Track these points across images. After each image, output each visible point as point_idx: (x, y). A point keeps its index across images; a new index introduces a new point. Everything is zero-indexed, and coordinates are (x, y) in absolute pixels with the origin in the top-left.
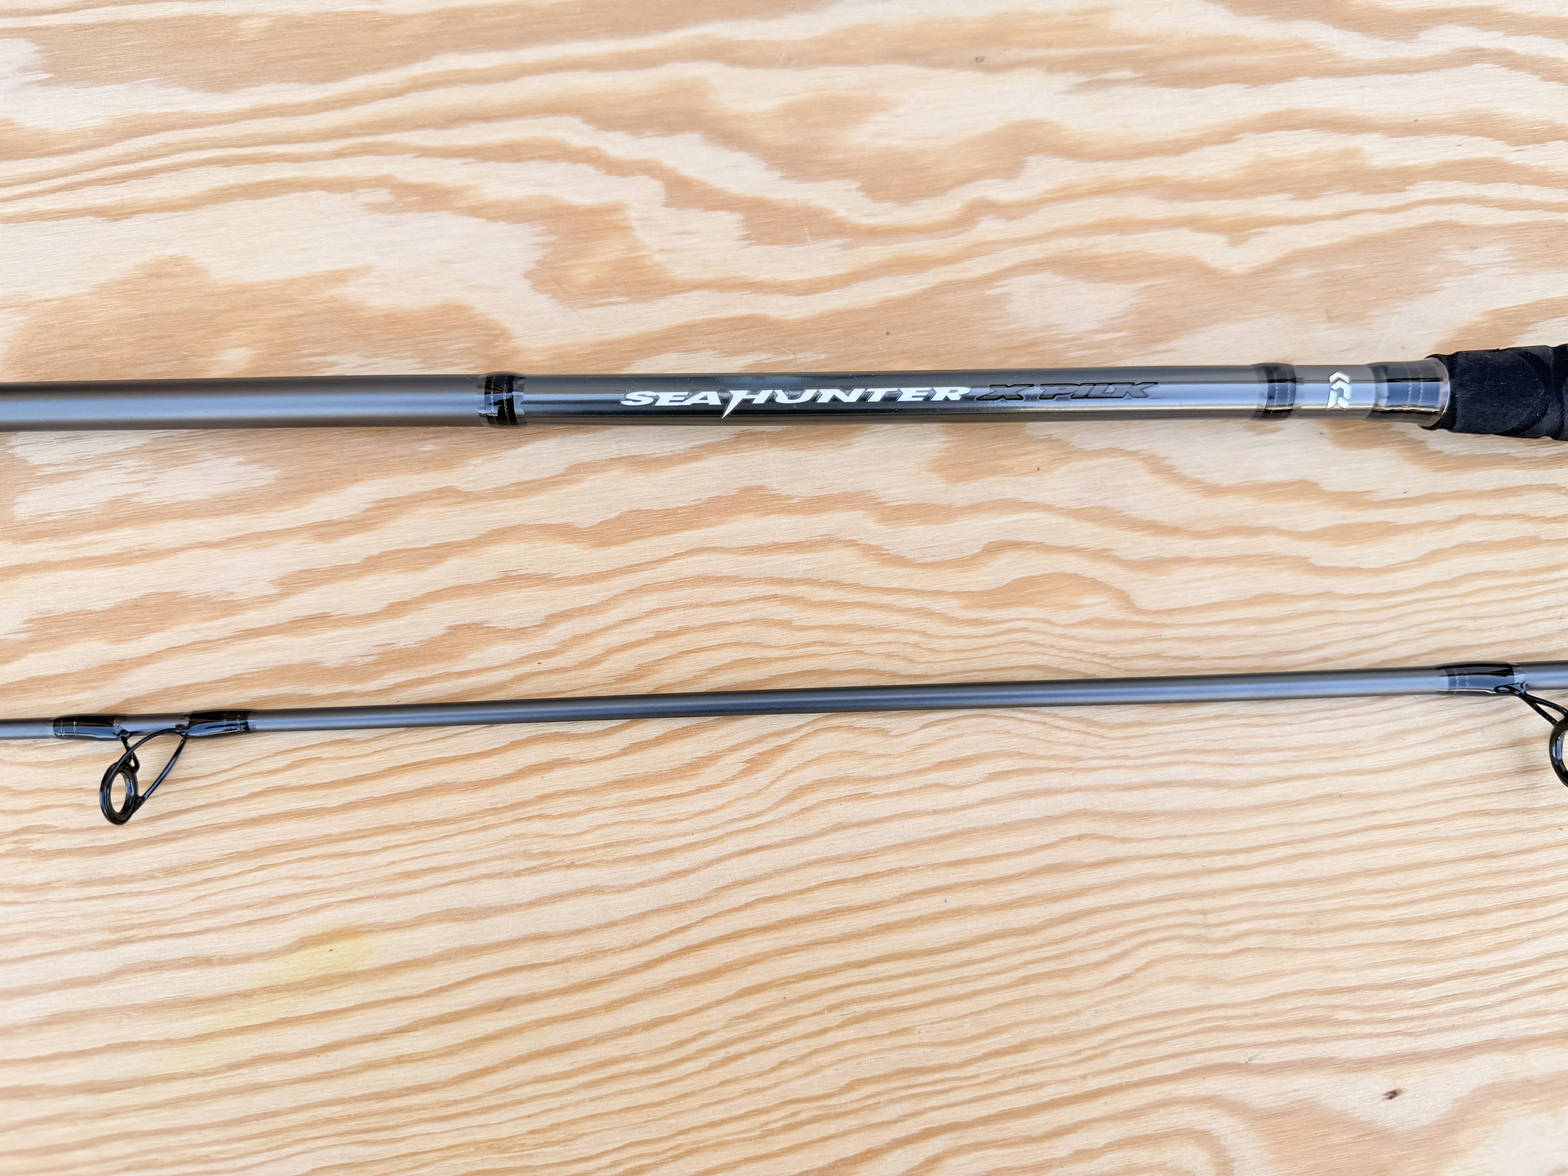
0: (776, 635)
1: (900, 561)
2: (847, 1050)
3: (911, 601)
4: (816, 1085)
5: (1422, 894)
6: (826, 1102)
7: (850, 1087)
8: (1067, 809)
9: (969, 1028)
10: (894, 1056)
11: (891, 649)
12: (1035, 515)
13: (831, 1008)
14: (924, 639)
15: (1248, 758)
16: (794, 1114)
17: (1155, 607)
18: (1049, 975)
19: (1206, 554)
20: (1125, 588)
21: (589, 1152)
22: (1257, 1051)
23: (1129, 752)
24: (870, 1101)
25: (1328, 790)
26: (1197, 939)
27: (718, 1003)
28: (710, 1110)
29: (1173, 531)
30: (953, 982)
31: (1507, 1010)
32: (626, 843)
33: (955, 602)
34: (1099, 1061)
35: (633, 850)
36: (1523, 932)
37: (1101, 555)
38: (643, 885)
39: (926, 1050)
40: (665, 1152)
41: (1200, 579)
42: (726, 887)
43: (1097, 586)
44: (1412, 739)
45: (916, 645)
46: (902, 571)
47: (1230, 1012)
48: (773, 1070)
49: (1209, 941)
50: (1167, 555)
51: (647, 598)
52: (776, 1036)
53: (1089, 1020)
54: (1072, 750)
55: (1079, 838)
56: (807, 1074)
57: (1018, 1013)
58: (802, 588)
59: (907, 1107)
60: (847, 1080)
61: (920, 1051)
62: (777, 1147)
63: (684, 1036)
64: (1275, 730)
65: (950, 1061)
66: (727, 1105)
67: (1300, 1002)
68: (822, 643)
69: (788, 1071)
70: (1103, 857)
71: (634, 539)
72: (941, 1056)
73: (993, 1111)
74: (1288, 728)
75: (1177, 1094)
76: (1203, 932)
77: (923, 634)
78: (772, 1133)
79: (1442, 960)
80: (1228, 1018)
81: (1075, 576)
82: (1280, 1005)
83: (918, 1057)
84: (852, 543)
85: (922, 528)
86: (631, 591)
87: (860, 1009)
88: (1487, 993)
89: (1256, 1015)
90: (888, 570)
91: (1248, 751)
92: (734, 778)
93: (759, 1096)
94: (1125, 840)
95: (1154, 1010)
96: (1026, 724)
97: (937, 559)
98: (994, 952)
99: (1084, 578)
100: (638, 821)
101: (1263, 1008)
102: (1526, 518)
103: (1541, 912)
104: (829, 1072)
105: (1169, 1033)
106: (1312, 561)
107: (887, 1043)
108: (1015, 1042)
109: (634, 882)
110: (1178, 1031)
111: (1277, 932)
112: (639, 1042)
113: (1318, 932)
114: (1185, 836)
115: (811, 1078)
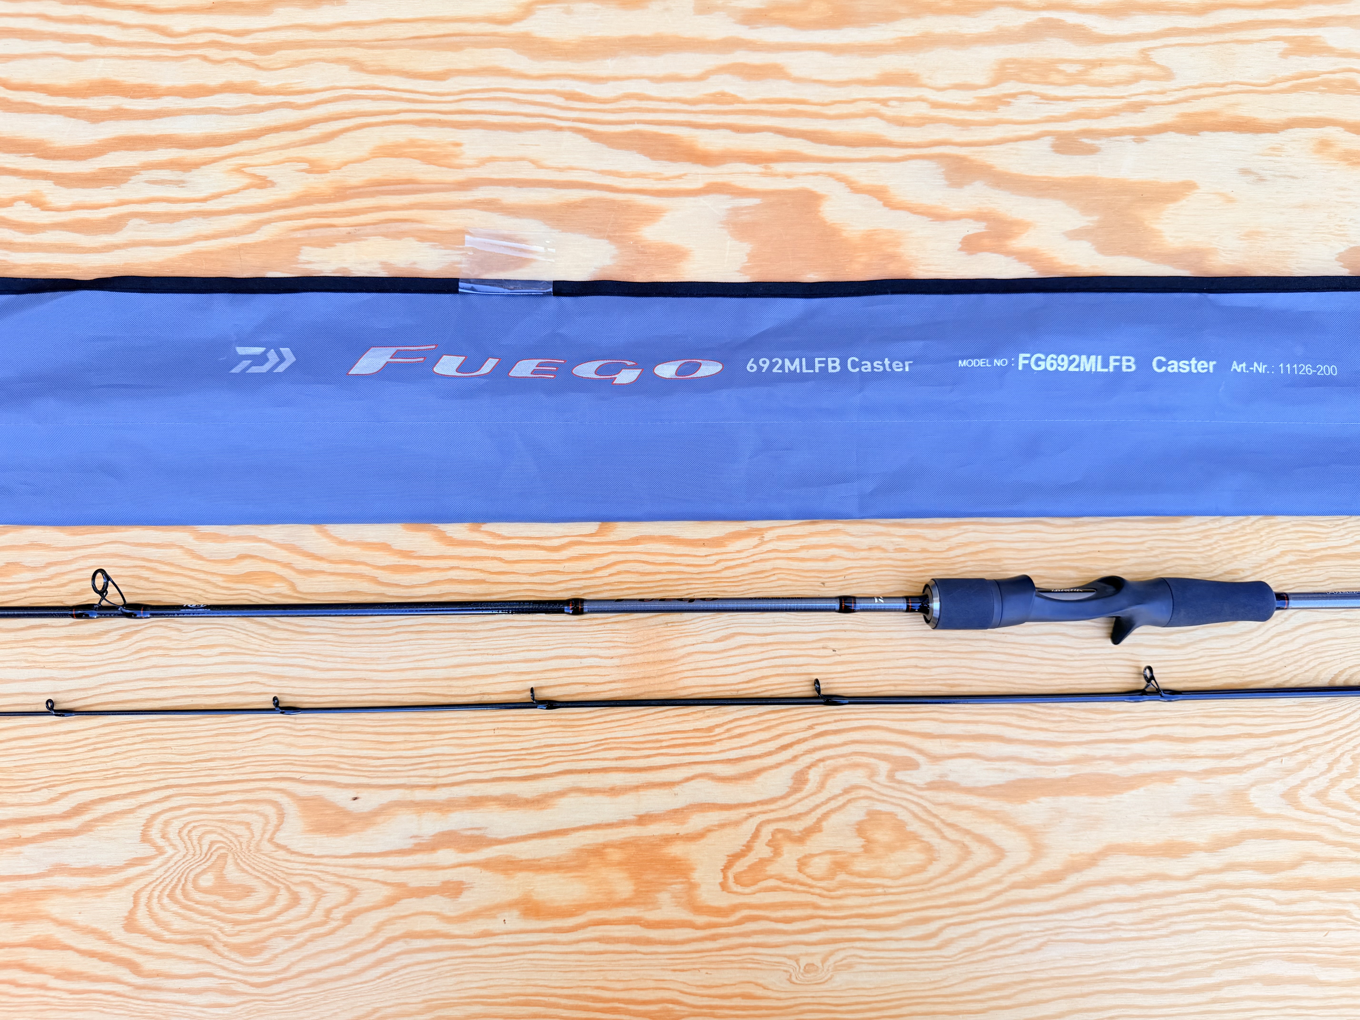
0: (142, 583)
1: (201, 558)
2: (141, 752)
3: (202, 576)
4: (128, 763)
5: (389, 723)
6: (130, 770)
7: (140, 766)
8: (249, 671)
9: (191, 750)
10: (159, 756)
11: (189, 595)
12: (263, 544)
13: (138, 736)
14: (204, 593)
15: (329, 659)
16: (117, 773)
17: (305, 591)
18: (227, 734)
19: (332, 571)
20: (294, 581)
21: (36, 777)
22: (305, 774)
23: (281, 651)
24: (148, 772)
25: (360, 676)
26: (290, 728)
27: (95, 728)
28: (85, 767)
29: (320, 558)
30: (189, 732)
31: (412, 773)
32: (67, 661)
33: (221, 579)
34: (240, 769)
35: (69, 665)
36: (428, 744)
37: (288, 565)
38: (71, 679)
39: (173, 756)
40: (65, 780)
41: (327, 581)
42: (104, 684)
43: (282, 579)
44: (402, 660)
45: (200, 595)
46: (201, 562)
47: (297, 758)
48: (112, 755)
49: (295, 730)
50: (316, 569)
51: (90, 560)
52: (114, 743)
53: (239, 753)
54: (256, 647)
55: (252, 683)
56: (125, 759)
57: (212, 747)
58: (156, 564)
59: (162, 776)
60: (140, 763)
61: (170, 756)
62: (108, 784)
63: (79, 738)
64: (343, 649)
65: (182, 761)
66: (92, 766)
67: (326, 758)
68: (160, 589)
69: (118, 757)
70: (259, 691)
71: (88, 534)
72: (178, 759)
73: (195, 782)
74: (349, 649)
75: (268, 786)
76: (293, 726)
77: (204, 591)
78: (107, 778)
79: (390, 750)
80: (296, 761)
81: (274, 573)
82: (319, 759)
83: (169, 758)
84: (181, 547)
85: (212, 544)
86: (83, 557)
87: (150, 737)
88: (405, 765)
89: (308, 761)
90: (195, 561)
91: (330, 656)
92: (115, 641)
93: (104, 764)
94: (270, 686)
95: (267, 753)
96: (240, 634)
97: (216, 559)
98: (207, 723)
99: (278, 575)
100: (73, 654)
101: (311, 759)
102: (482, 571)
103: (438, 737)
104: (133, 759)
105: (271, 763)
106: (378, 579)
107: (158, 751)
108: (209, 757)
109: (67, 677)
110: (275, 763)
111: (323, 730)
112: (61, 738)
113: (341, 732)
114: (295, 687)
115: (126, 760)
